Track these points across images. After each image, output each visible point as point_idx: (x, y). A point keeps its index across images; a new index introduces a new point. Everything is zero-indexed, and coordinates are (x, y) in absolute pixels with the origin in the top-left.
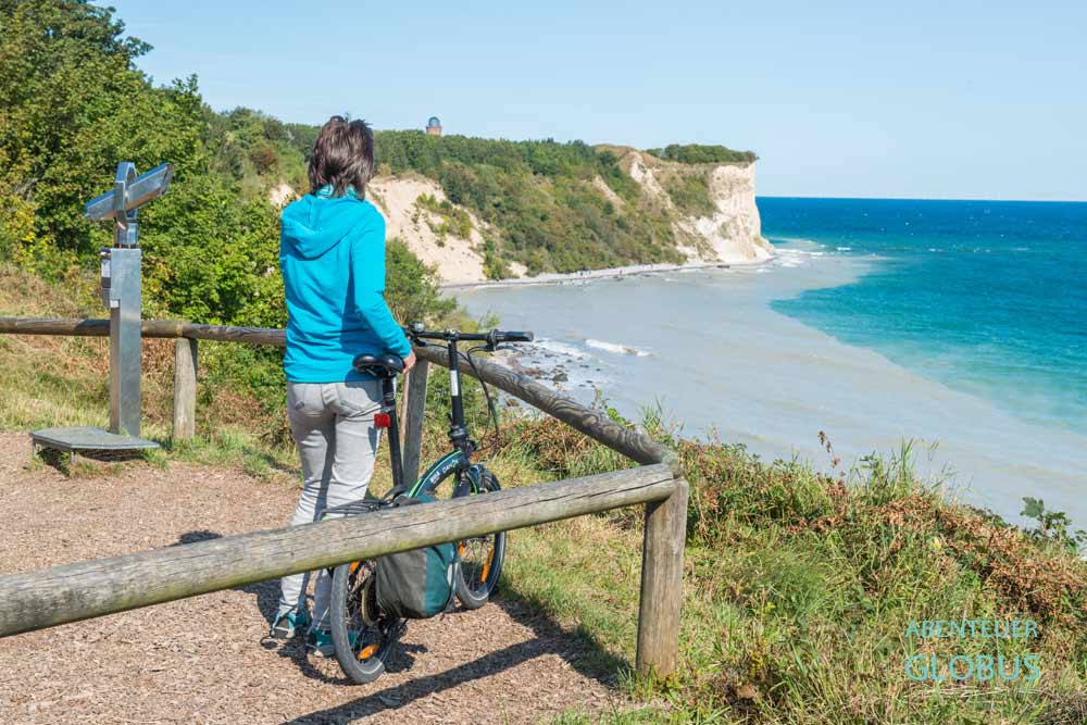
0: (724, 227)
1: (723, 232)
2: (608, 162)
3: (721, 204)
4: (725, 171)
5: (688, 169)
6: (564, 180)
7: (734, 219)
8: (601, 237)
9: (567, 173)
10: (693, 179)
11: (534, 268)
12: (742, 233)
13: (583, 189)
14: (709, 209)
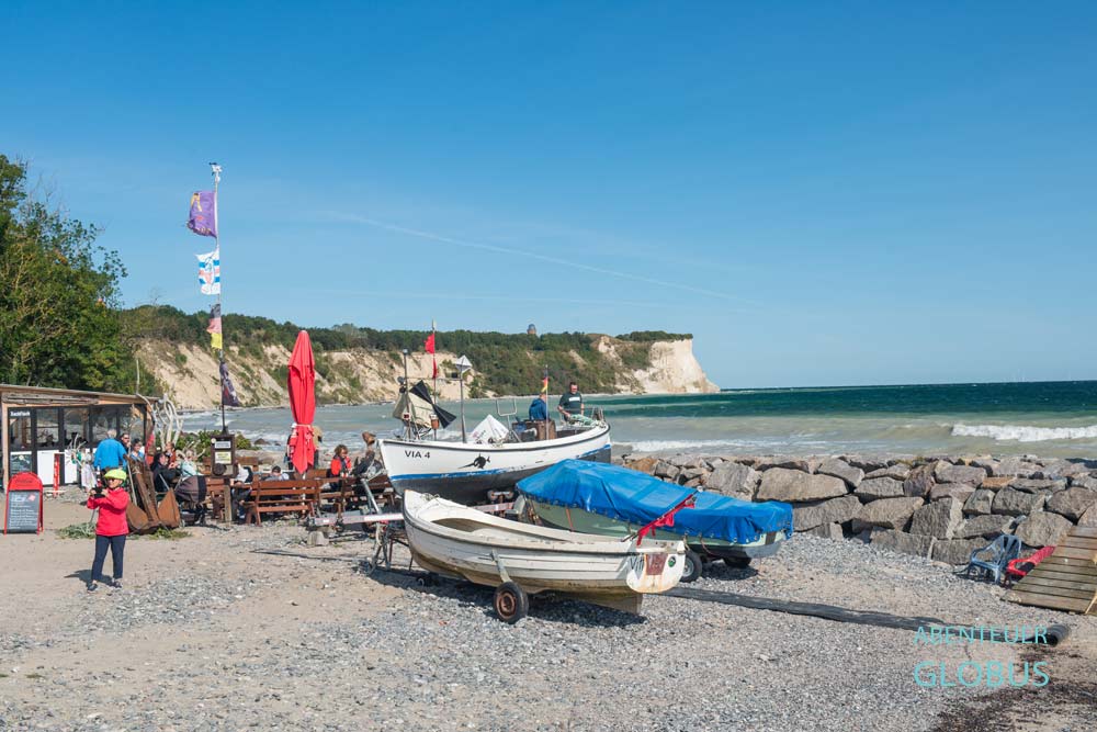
0: (654, 375)
1: (653, 378)
2: (584, 343)
3: (654, 363)
4: (658, 345)
5: (638, 345)
6: (552, 353)
7: (662, 370)
8: (556, 380)
9: (554, 349)
10: (640, 350)
11: (500, 393)
12: (666, 378)
13: (561, 357)
14: (645, 365)
